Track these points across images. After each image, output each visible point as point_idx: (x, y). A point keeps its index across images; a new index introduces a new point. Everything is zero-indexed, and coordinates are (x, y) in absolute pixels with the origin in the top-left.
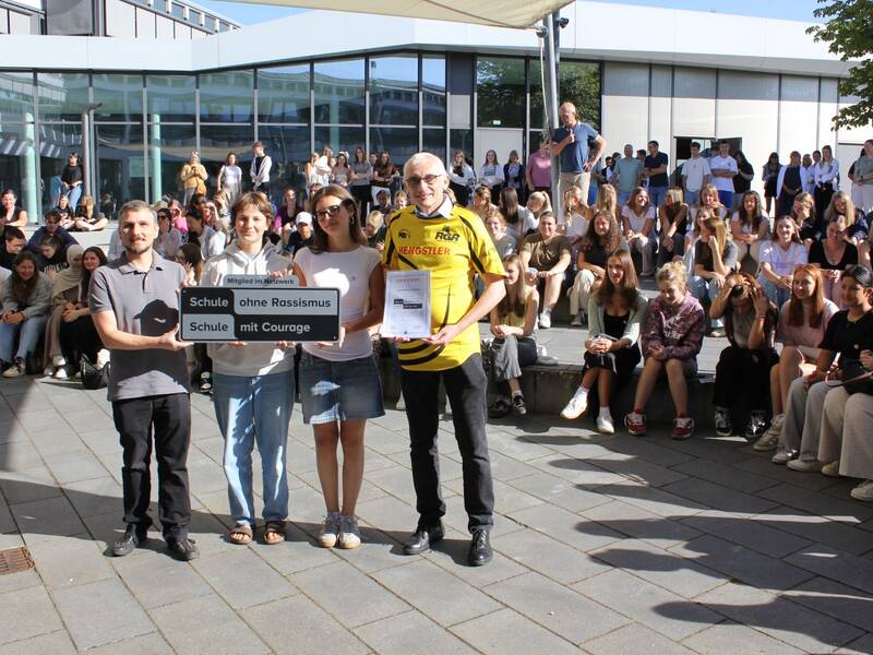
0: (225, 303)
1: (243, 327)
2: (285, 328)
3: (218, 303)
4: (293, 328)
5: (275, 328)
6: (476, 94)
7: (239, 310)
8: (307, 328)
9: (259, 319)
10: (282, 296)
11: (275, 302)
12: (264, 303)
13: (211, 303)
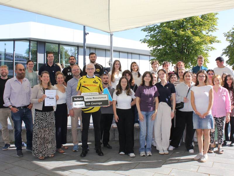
0: (82, 99)
1: (87, 104)
2: (96, 103)
3: (80, 99)
4: (98, 103)
5: (94, 104)
6: (45, 54)
7: (85, 100)
8: (101, 103)
9: (90, 102)
10: (95, 97)
11: (93, 98)
12: (91, 98)
13: (79, 99)
